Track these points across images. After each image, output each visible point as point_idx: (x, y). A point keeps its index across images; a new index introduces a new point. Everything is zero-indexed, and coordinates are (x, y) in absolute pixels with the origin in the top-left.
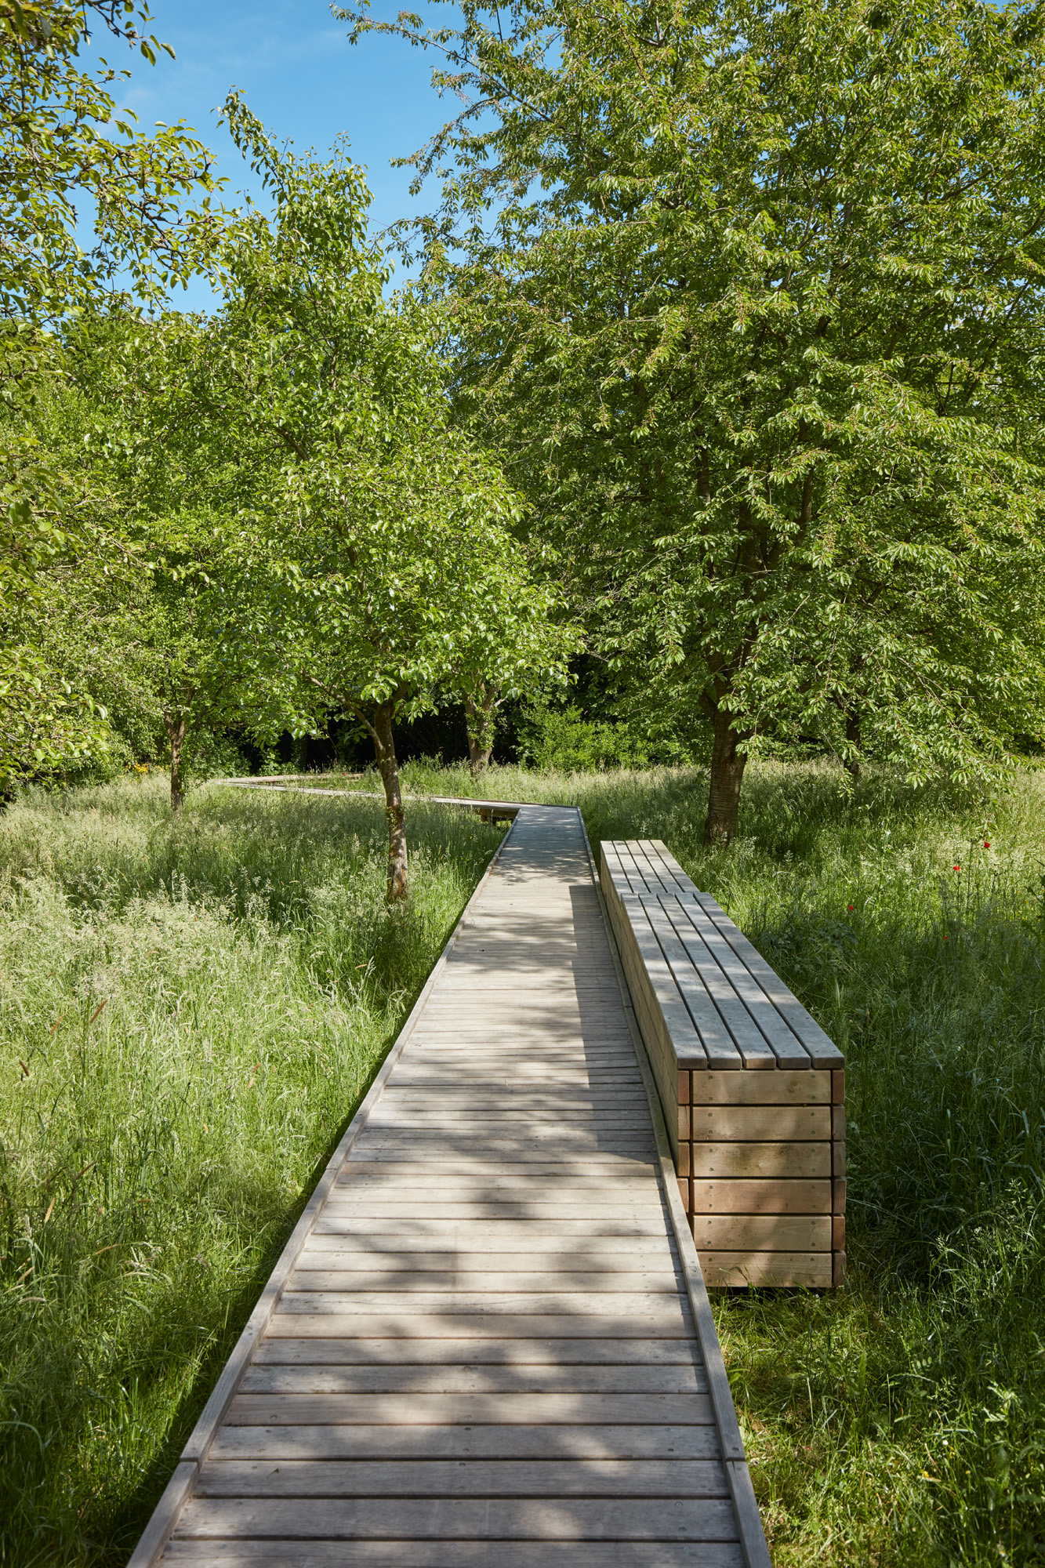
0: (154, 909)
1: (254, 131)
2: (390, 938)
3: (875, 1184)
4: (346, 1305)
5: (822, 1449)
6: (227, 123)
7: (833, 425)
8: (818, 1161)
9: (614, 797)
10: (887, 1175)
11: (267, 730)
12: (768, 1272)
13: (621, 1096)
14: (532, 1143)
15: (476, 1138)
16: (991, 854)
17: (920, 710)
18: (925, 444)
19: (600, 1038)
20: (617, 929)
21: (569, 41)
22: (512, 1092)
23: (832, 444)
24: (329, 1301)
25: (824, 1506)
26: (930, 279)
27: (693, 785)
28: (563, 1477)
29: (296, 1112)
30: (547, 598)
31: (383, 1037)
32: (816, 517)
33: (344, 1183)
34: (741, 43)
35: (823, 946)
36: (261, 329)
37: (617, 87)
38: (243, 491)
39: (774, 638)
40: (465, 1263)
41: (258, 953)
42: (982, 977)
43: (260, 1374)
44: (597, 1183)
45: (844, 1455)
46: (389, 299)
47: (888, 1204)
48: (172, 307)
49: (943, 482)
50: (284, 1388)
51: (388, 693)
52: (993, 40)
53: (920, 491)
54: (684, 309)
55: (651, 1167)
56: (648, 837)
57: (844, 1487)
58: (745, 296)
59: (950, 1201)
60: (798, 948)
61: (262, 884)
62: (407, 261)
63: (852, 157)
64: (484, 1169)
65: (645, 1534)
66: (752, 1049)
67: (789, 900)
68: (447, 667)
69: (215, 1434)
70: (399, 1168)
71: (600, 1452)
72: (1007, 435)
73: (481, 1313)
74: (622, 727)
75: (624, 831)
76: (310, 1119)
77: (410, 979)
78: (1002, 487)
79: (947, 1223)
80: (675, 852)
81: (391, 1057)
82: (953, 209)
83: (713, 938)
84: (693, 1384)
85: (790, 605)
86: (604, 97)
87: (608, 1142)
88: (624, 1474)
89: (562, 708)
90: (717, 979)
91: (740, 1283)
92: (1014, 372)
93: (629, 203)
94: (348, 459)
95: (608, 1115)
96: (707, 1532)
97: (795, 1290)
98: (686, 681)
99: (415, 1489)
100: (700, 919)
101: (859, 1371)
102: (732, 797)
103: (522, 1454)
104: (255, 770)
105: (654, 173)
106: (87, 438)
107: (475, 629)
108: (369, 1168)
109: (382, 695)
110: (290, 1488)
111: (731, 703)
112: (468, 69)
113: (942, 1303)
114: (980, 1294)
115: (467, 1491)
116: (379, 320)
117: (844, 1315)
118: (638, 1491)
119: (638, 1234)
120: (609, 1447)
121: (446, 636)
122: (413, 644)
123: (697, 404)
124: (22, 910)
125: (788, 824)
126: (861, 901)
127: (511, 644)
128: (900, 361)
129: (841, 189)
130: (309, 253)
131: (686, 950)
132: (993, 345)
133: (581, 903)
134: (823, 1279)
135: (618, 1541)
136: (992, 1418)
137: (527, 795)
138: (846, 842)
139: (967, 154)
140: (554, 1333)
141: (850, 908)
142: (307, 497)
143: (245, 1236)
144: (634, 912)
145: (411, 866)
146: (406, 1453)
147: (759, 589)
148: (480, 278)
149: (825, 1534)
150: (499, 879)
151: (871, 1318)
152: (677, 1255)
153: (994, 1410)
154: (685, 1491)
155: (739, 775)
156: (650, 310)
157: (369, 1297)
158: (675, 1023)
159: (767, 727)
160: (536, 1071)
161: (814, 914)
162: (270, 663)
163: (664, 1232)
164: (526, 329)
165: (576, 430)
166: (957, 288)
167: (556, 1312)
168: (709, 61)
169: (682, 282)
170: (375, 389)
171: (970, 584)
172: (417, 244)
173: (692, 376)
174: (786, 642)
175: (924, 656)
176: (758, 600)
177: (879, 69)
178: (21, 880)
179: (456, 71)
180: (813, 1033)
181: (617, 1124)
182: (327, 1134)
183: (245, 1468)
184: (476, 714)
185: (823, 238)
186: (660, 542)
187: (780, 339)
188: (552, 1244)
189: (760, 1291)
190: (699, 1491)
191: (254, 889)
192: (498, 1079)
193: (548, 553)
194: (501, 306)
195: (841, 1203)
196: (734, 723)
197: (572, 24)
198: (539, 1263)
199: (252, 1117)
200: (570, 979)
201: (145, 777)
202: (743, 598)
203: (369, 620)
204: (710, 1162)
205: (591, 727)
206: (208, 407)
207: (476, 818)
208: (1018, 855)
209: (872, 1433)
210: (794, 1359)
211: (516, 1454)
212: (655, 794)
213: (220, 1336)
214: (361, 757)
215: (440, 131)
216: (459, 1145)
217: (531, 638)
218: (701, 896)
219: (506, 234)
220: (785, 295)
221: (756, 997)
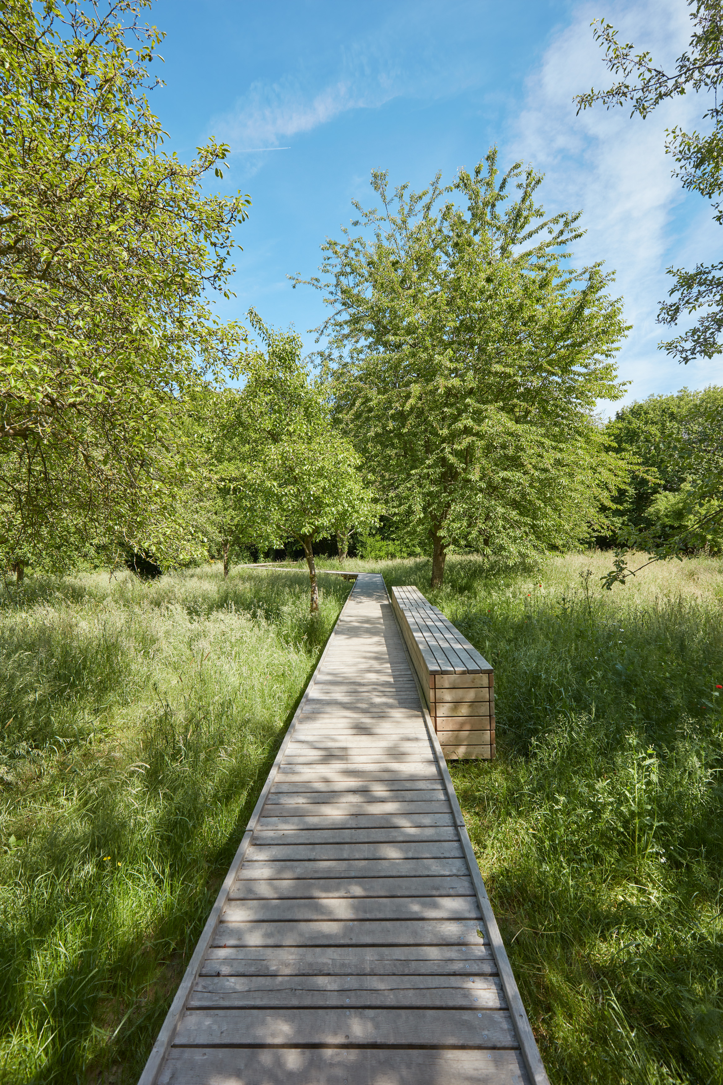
0: (221, 616)
1: (259, 321)
2: (312, 626)
3: (505, 718)
4: (305, 769)
5: (491, 822)
6: (249, 319)
7: (477, 427)
8: (484, 709)
9: (395, 569)
10: (510, 714)
11: (263, 545)
12: (465, 753)
13: (406, 686)
14: (373, 705)
15: (351, 703)
16: (542, 589)
17: (513, 535)
18: (511, 434)
19: (396, 663)
20: (400, 621)
21: (374, 286)
22: (364, 685)
23: (477, 434)
24: (299, 768)
25: (493, 843)
26: (512, 373)
27: (426, 564)
28: (394, 834)
29: (280, 694)
30: (370, 494)
31: (311, 664)
32: (471, 461)
33: (301, 722)
34: (438, 288)
35: (480, 626)
36: (261, 394)
37: (393, 304)
38: (255, 455)
39: (458, 508)
40: (350, 752)
41: (262, 632)
42: (542, 637)
43: (274, 797)
44: (399, 720)
45: (499, 824)
46: (309, 383)
47: (510, 726)
48: (228, 386)
49: (520, 448)
50: (284, 802)
51: (311, 531)
52: (532, 288)
53: (510, 452)
54: (420, 385)
55: (420, 713)
56: (408, 585)
57: (500, 836)
58: (443, 380)
59: (535, 723)
60: (470, 627)
61: (263, 605)
62: (315, 367)
63: (481, 329)
64: (355, 715)
65: (428, 856)
66: (458, 667)
67: (465, 608)
68: (333, 521)
69: (258, 821)
70: (322, 715)
71: (409, 825)
72: (542, 430)
73: (358, 772)
74: (396, 542)
75: (400, 583)
76: (285, 697)
77: (320, 642)
78: (540, 450)
79: (534, 732)
80: (420, 590)
81: (316, 672)
82: (519, 348)
83: (439, 624)
84: (442, 797)
85: (463, 495)
86: (388, 307)
87: (403, 704)
88: (419, 833)
89: (374, 536)
90: (442, 639)
91: (455, 758)
92: (543, 407)
93: (398, 346)
94: (295, 442)
95: (402, 693)
96: (452, 855)
97: (477, 760)
98: (423, 525)
99: (338, 841)
100: (433, 616)
101: (504, 791)
102: (441, 569)
103: (378, 826)
104: (256, 560)
105: (408, 335)
106: (196, 436)
107: (343, 506)
108: (311, 715)
109: (309, 531)
110: (289, 841)
111: (441, 533)
112: (337, 297)
113: (534, 763)
114: (548, 760)
115: (358, 841)
116: (306, 390)
117: (496, 769)
118: (424, 839)
119: (417, 739)
120: (412, 822)
121: (333, 509)
122: (320, 512)
123: (425, 420)
124: (170, 617)
125: (463, 579)
126: (493, 609)
127: (357, 512)
128: (501, 404)
129: (478, 341)
130: (279, 365)
131: (429, 629)
132: (535, 397)
133: (385, 611)
134: (487, 756)
135: (418, 859)
136: (556, 807)
137: (361, 569)
138: (486, 585)
139: (523, 328)
140: (387, 779)
141: (489, 611)
142: (279, 457)
143: (263, 743)
144: (407, 614)
145: (319, 597)
146: (333, 827)
147: (450, 489)
148: (342, 374)
149: (494, 854)
150: (353, 602)
151: (507, 770)
152: (433, 747)
153: (557, 804)
154: (442, 839)
155: (444, 560)
156: (407, 384)
157: (314, 766)
158: (428, 657)
159: (455, 542)
160: (372, 677)
161: (475, 614)
162: (265, 520)
163: (427, 738)
164: (360, 392)
165: (379, 430)
166: (521, 376)
167: (387, 771)
168: (427, 294)
169: (418, 375)
170: (304, 416)
171: (531, 486)
172: (318, 360)
173: (423, 409)
174: (462, 510)
175: (514, 514)
176: (450, 493)
177: (490, 297)
178: (169, 605)
179: (332, 298)
180: (481, 660)
181: (406, 697)
182: (292, 702)
183: (271, 834)
184: (341, 538)
185: (471, 358)
186: (413, 472)
187: (455, 396)
188: (384, 744)
189: (463, 761)
190: (448, 839)
191: (259, 607)
192: (358, 680)
193: (370, 477)
194: (351, 384)
195: (494, 725)
196: (443, 541)
197: (376, 281)
198: (380, 751)
199: (262, 696)
200: (383, 640)
201: (213, 565)
202: (445, 492)
203: (302, 503)
204: (442, 710)
205: (385, 543)
206: (241, 424)
207: (342, 578)
208: (552, 590)
209: (509, 814)
210: (477, 787)
211: (376, 826)
212: (411, 568)
213: (254, 782)
214: (298, 555)
215: (326, 319)
216: (345, 706)
217: (365, 509)
218: (432, 607)
219: (352, 358)
220: (458, 379)
221: (457, 646)
